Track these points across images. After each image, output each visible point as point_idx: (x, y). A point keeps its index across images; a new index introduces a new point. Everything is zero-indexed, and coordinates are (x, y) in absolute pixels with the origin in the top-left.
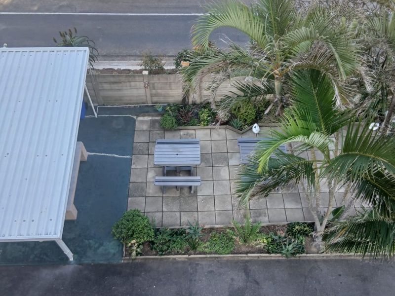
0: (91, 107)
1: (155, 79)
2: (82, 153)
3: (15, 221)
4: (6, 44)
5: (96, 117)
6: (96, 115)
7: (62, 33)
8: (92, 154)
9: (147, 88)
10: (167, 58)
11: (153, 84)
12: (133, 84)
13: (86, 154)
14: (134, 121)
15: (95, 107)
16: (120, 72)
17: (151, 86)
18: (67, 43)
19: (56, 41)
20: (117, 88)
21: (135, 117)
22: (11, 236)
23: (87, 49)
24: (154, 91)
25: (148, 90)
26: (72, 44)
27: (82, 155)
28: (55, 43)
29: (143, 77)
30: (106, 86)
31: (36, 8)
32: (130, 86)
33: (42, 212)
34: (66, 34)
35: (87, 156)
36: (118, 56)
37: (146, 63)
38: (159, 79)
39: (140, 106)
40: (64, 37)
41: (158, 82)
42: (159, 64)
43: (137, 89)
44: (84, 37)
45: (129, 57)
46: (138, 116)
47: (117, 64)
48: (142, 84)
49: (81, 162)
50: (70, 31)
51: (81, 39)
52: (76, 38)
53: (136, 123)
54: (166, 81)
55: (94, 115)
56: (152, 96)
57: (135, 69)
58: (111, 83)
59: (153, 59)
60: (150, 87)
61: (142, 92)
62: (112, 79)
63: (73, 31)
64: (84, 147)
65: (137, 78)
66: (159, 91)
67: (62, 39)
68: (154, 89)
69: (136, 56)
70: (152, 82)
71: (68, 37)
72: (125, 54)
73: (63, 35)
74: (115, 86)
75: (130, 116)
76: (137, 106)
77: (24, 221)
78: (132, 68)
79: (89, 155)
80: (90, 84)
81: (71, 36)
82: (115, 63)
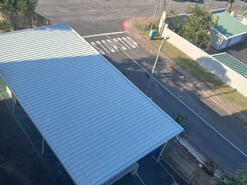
0: (159, 155)
1: (203, 174)
2: (134, 170)
3: (79, 167)
4: (152, 98)
5: (157, 161)
6: (158, 160)
7: (180, 114)
8: (138, 175)
9: (194, 173)
10: (221, 172)
11: (200, 175)
12: (189, 164)
13: (135, 173)
14: (173, 182)
15: (161, 157)
16: (190, 154)
17: (198, 175)
18: (178, 120)
19: (174, 115)
20: (180, 159)
21: (174, 181)
22: (70, 171)
23: (183, 129)
24: (196, 179)
25: (194, 175)
26: (179, 122)
27: (133, 171)
28: (172, 116)
29: (198, 166)
30: (176, 153)
31: (180, 97)
32: (187, 164)
33: (91, 175)
34: (181, 117)
35: (135, 174)
36: (197, 148)
37: (207, 163)
38: (205, 175)
39: (182, 178)
40: (179, 117)
41: (203, 176)
42: (213, 170)
43: (189, 169)
44: (188, 124)
45: (201, 153)
46: (176, 182)
47: (192, 150)
48: (194, 169)
49: (129, 173)
50: (184, 116)
51: (185, 124)
52: (184, 122)
53: (172, 184)
54: (208, 180)
55: (157, 159)
56: (193, 179)
57: (199, 160)
58: (179, 153)
59: (213, 164)
60: (196, 175)
61: (190, 173)
62: (181, 153)
63: (186, 118)
64: (138, 168)
65: (194, 164)
66: (199, 181)
67: (177, 117)
68: (198, 178)
69: (205, 155)
70: (200, 173)
71: (180, 119)
72: (201, 150)
73: (179, 116)
74: (179, 157)
75: (173, 178)
76: (181, 177)
77: (81, 171)
78: (198, 158)
79: (136, 174)
80: (169, 145)
81: (182, 119)
82: (192, 149)
